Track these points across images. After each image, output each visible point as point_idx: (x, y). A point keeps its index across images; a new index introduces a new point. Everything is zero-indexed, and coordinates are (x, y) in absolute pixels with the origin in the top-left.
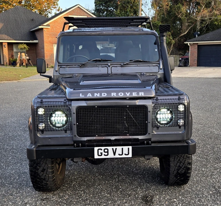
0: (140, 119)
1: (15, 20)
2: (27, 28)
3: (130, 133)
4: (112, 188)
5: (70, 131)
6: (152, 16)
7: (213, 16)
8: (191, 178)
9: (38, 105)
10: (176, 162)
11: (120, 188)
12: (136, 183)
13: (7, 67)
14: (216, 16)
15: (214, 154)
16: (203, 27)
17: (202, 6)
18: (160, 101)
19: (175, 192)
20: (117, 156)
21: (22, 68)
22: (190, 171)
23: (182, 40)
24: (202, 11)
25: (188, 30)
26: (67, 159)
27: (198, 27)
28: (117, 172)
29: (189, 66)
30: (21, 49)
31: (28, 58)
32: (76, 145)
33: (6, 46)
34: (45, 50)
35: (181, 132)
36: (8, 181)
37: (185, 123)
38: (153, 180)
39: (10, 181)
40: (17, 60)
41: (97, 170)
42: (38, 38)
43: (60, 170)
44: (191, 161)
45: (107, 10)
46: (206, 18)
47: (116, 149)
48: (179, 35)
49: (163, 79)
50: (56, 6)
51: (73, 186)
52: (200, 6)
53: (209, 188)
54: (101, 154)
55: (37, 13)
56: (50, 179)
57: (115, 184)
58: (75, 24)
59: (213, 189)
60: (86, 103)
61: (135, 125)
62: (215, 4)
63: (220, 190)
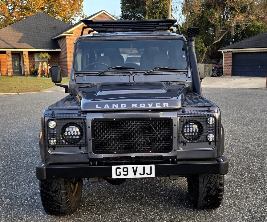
0: (164, 133)
1: (37, 27)
2: (49, 36)
3: (153, 150)
4: (134, 211)
5: (85, 147)
6: (183, 22)
7: (249, 22)
8: (223, 201)
9: (49, 117)
10: (205, 183)
11: (143, 212)
12: (161, 205)
13: (28, 78)
14: (252, 22)
15: (249, 173)
16: (238, 34)
17: (237, 11)
18: (187, 113)
19: (205, 217)
20: (138, 176)
21: (43, 78)
22: (222, 193)
23: (215, 48)
24: (237, 16)
25: (222, 37)
26: (83, 178)
27: (233, 34)
28: (140, 193)
29: (223, 76)
30: (43, 58)
31: (50, 67)
32: (92, 163)
33: (27, 55)
34: (68, 59)
35: (211, 149)
36: (19, 203)
37: (215, 138)
38: (180, 203)
39: (20, 203)
40: (38, 70)
41: (118, 190)
42: (61, 46)
43: (75, 191)
44: (222, 182)
45: (135, 17)
46: (241, 24)
47: (137, 168)
48: (212, 43)
49: (191, 89)
50: (81, 12)
51: (91, 209)
52: (235, 11)
53: (244, 213)
54: (119, 174)
55: (60, 20)
56: (63, 201)
57: (137, 207)
58: (95, 29)
59: (248, 214)
60: (103, 116)
61: (159, 141)
62: (251, 9)
63: (256, 215)
